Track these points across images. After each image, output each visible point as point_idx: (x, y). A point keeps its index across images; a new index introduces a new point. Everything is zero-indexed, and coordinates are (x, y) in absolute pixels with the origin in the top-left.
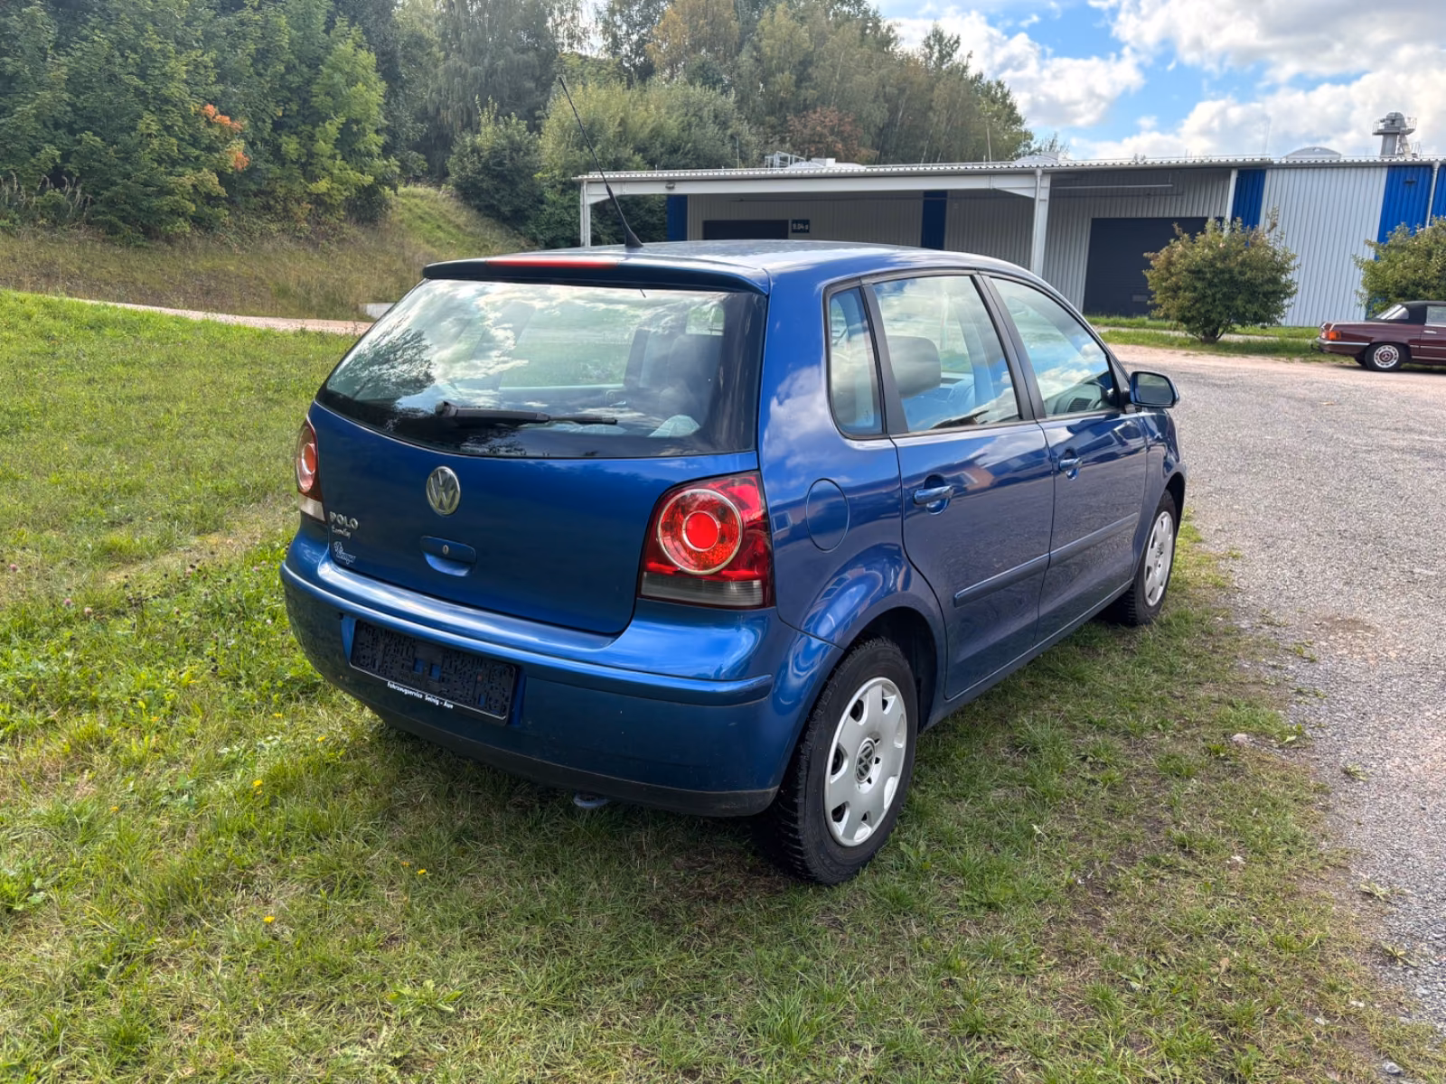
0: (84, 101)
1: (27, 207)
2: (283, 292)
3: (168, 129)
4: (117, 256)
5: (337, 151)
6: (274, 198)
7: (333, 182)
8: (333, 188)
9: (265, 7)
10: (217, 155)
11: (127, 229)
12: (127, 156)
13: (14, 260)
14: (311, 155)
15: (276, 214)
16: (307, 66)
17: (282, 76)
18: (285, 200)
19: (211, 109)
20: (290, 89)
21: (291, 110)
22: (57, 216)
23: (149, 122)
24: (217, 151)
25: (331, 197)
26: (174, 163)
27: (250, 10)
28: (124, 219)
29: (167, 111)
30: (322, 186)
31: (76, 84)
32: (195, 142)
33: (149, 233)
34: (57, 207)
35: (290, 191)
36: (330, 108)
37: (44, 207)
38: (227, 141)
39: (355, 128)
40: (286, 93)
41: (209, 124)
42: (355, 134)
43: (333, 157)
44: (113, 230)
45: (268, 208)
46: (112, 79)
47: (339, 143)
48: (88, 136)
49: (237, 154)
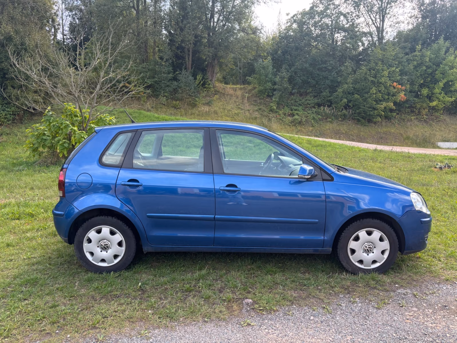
0: (357, 86)
1: (337, 115)
2: (408, 138)
3: (380, 91)
4: (358, 128)
5: (442, 92)
6: (416, 109)
7: (439, 101)
8: (439, 104)
9: (423, 50)
10: (395, 97)
11: (363, 121)
12: (365, 100)
13: (330, 129)
14: (433, 94)
15: (416, 114)
16: (436, 66)
17: (426, 70)
18: (420, 109)
19: (395, 84)
20: (428, 74)
21: (428, 80)
22: (344, 117)
23: (374, 90)
24: (395, 96)
25: (438, 107)
26: (381, 101)
27: (417, 52)
28: (363, 118)
29: (380, 86)
30: (434, 103)
31: (356, 82)
32: (389, 94)
33: (370, 121)
34: (344, 115)
35: (422, 106)
36: (441, 78)
37: (341, 115)
38: (399, 92)
39: (451, 83)
40: (426, 75)
41: (394, 88)
42: (450, 85)
43: (440, 94)
44: (358, 120)
45: (412, 112)
46: (366, 79)
47: (443, 89)
48: (356, 96)
49: (402, 96)
